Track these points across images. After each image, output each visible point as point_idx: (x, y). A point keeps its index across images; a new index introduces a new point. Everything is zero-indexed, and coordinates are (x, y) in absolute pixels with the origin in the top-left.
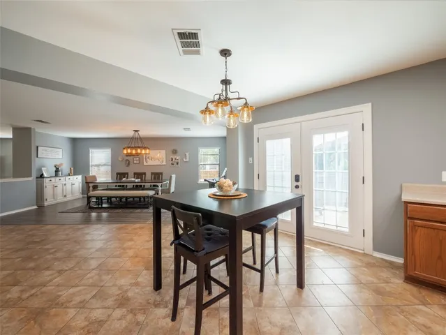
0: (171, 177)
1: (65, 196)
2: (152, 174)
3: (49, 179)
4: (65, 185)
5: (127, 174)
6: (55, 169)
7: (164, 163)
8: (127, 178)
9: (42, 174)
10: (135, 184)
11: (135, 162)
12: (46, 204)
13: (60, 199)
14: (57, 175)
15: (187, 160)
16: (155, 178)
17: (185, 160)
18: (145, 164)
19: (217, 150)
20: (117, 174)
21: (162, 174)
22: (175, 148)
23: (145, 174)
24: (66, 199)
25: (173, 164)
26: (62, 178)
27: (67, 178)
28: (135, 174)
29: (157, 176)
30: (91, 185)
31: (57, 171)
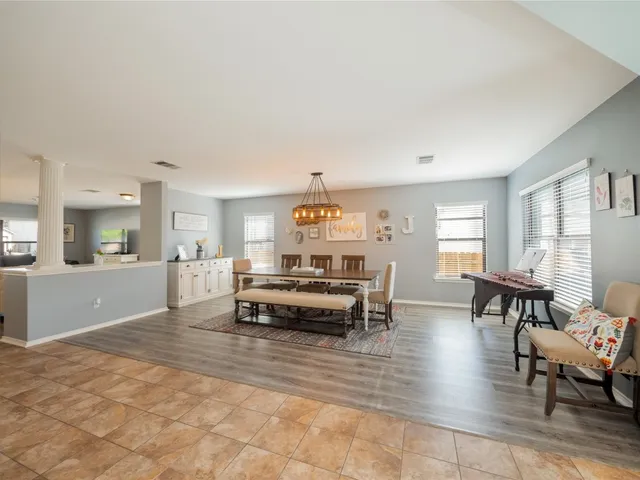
0: (390, 266)
1: (209, 291)
2: (344, 258)
3: (186, 264)
4: (209, 272)
5: (299, 257)
6: (197, 247)
7: (364, 237)
8: (299, 266)
9: (178, 257)
10: (313, 280)
11: (312, 235)
12: (181, 304)
13: (202, 296)
14: (198, 257)
15: (411, 230)
16: (349, 268)
17: (405, 231)
18: (329, 239)
19: (477, 209)
20: (284, 257)
21: (362, 258)
22: (383, 208)
23: (330, 257)
24: (209, 297)
25: (380, 239)
26: (205, 263)
27: (212, 262)
28: (313, 257)
29: (354, 263)
30: (241, 277)
31: (199, 250)
